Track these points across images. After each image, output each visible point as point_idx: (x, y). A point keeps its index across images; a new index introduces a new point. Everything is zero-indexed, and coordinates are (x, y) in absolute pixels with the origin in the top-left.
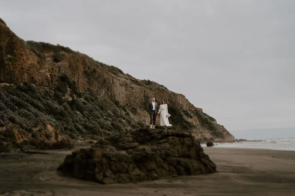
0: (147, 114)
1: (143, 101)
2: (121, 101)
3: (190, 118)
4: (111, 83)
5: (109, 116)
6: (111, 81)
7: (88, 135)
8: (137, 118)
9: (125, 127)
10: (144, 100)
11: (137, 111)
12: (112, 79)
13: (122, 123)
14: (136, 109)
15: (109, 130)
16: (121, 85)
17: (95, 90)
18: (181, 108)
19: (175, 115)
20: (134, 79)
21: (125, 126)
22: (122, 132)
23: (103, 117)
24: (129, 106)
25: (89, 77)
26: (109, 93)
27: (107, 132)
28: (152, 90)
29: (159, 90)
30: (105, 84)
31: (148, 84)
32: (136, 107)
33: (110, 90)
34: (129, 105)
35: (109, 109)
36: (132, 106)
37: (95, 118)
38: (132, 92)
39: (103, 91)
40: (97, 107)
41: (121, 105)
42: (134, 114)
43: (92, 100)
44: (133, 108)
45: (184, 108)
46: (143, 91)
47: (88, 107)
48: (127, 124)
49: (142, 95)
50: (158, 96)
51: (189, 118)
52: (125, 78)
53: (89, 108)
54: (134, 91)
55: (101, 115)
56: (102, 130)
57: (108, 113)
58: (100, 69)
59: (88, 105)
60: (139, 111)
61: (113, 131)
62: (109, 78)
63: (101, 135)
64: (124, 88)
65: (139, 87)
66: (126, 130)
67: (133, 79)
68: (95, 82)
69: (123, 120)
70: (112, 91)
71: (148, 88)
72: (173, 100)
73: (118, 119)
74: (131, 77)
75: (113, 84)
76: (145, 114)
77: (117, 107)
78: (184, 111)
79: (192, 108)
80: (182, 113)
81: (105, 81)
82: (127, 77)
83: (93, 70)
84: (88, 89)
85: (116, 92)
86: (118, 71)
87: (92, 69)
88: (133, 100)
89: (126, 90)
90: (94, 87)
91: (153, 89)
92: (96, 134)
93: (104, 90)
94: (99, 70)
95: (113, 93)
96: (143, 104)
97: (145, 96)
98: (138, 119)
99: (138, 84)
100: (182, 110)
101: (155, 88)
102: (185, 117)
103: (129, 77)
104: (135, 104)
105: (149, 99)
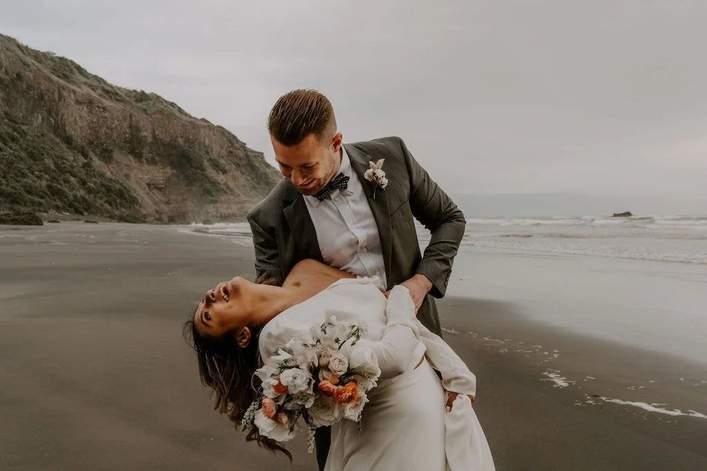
0: (133, 163)
1: (127, 136)
2: (79, 134)
3: (223, 173)
4: (57, 99)
5: (46, 170)
6: (56, 95)
7: (4, 205)
8: (112, 170)
9: (74, 191)
10: (128, 133)
11: (112, 156)
12: (59, 92)
13: (69, 183)
14: (111, 151)
15: (42, 197)
16: (78, 102)
17: (21, 115)
18: (207, 153)
19: (192, 167)
20: (110, 89)
21: (73, 189)
22: (66, 200)
23: (33, 173)
24: (97, 146)
25: (7, 90)
26: (51, 119)
27: (37, 199)
28: (147, 114)
29: (163, 114)
30: (42, 103)
31: (141, 101)
32: (111, 148)
33: (54, 114)
34: (95, 143)
35: (48, 154)
36: (102, 145)
37: (17, 176)
38: (102, 117)
39: (38, 117)
40: (23, 155)
41: (76, 146)
42: (106, 162)
43: (14, 139)
44: (105, 150)
45: (214, 152)
46: (128, 115)
47: (5, 155)
48: (78, 186)
49: (125, 124)
50: (159, 126)
51: (221, 173)
52: (91, 86)
53: (7, 157)
54: (107, 114)
55: (28, 169)
56: (28, 197)
57: (45, 164)
58: (31, 72)
59: (5, 153)
60: (117, 155)
61: (48, 198)
62: (52, 91)
63: (26, 205)
64: (85, 108)
65: (119, 106)
66: (75, 196)
67: (107, 88)
68: (21, 100)
69: (72, 179)
70: (57, 115)
71: (139, 108)
72: (191, 137)
73: (62, 177)
74: (105, 82)
75: (60, 100)
76: (129, 163)
77: (68, 148)
78: (210, 160)
79: (239, 151)
80: (206, 163)
81: (41, 97)
82: (95, 83)
83: (17, 75)
84: (6, 113)
85: (68, 117)
86: (75, 70)
87: (13, 72)
88: (106, 134)
89: (91, 112)
90: (18, 109)
91: (149, 112)
92: (18, 203)
93: (39, 115)
94: (28, 73)
95: (62, 118)
96: (126, 142)
97: (131, 127)
98: (114, 172)
99: (117, 100)
100: (208, 157)
101: (154, 109)
102: (211, 172)
103: (99, 82)
104: (109, 141)
105: (140, 131)
